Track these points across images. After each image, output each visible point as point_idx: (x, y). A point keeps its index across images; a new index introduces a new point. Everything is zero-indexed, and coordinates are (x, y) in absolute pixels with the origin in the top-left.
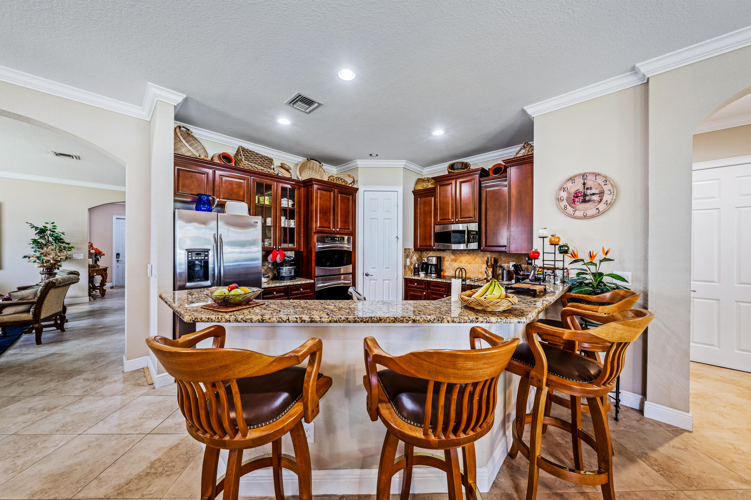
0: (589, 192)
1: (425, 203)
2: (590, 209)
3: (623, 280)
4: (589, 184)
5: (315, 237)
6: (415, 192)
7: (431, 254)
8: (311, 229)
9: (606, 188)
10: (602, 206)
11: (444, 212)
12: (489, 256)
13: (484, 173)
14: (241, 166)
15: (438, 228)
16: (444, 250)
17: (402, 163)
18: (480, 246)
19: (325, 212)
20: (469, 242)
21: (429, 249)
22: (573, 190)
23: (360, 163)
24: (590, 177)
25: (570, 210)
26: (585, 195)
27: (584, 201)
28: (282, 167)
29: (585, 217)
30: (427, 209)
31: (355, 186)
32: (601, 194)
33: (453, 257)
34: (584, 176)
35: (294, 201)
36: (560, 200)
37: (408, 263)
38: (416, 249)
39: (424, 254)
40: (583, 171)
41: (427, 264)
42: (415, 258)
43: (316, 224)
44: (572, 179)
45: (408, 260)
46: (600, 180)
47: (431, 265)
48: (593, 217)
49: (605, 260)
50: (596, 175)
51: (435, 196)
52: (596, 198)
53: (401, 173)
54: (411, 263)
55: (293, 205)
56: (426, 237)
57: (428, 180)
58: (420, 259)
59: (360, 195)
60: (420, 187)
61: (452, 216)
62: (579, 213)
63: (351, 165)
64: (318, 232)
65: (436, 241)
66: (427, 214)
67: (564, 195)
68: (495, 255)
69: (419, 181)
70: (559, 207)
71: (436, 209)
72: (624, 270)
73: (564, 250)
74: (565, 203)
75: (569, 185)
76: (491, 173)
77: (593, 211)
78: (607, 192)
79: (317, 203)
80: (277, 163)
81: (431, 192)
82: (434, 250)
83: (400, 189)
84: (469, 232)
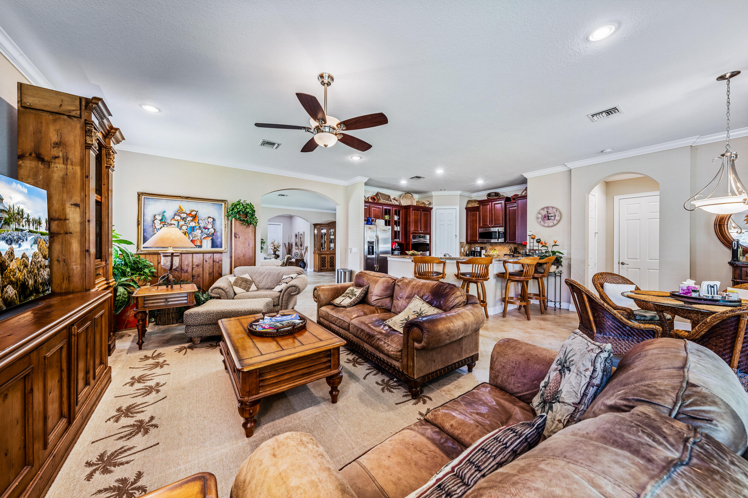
0: (550, 215)
1: (473, 215)
2: (550, 223)
3: (562, 254)
4: (550, 211)
5: (411, 236)
6: (467, 209)
7: (477, 245)
8: (410, 231)
9: (557, 214)
10: (555, 222)
11: (485, 221)
12: (512, 246)
13: (508, 199)
14: (380, 202)
15: (481, 230)
16: (485, 243)
17: (459, 193)
18: (505, 240)
19: (416, 222)
20: (499, 238)
21: (476, 242)
22: (544, 214)
23: (434, 193)
24: (551, 209)
25: (542, 223)
26: (548, 217)
27: (549, 219)
28: (394, 199)
29: (549, 227)
30: (474, 218)
31: (431, 206)
32: (555, 216)
33: (490, 247)
34: (547, 208)
35: (399, 216)
36: (538, 218)
37: (462, 251)
38: (467, 243)
39: (473, 245)
40: (547, 206)
41: (474, 252)
42: (466, 248)
43: (412, 229)
44: (543, 209)
45: (462, 249)
46: (554, 210)
47: (477, 252)
48: (552, 226)
49: (555, 245)
50: (553, 208)
51: (479, 211)
52: (552, 218)
53: (458, 199)
54: (464, 251)
55: (399, 219)
56: (473, 235)
57: (475, 201)
58: (470, 249)
59: (433, 212)
60: (470, 206)
61: (490, 223)
62: (546, 225)
63: (429, 194)
64: (412, 233)
65: (480, 238)
66: (474, 221)
67: (540, 216)
68: (516, 246)
69: (469, 202)
70: (538, 222)
71: (480, 219)
72: (564, 250)
73: (539, 241)
74: (540, 220)
75: (542, 212)
76: (512, 199)
77: (551, 224)
78: (557, 216)
79: (412, 217)
80: (392, 197)
81: (476, 209)
82: (479, 243)
83: (458, 208)
84: (499, 232)
